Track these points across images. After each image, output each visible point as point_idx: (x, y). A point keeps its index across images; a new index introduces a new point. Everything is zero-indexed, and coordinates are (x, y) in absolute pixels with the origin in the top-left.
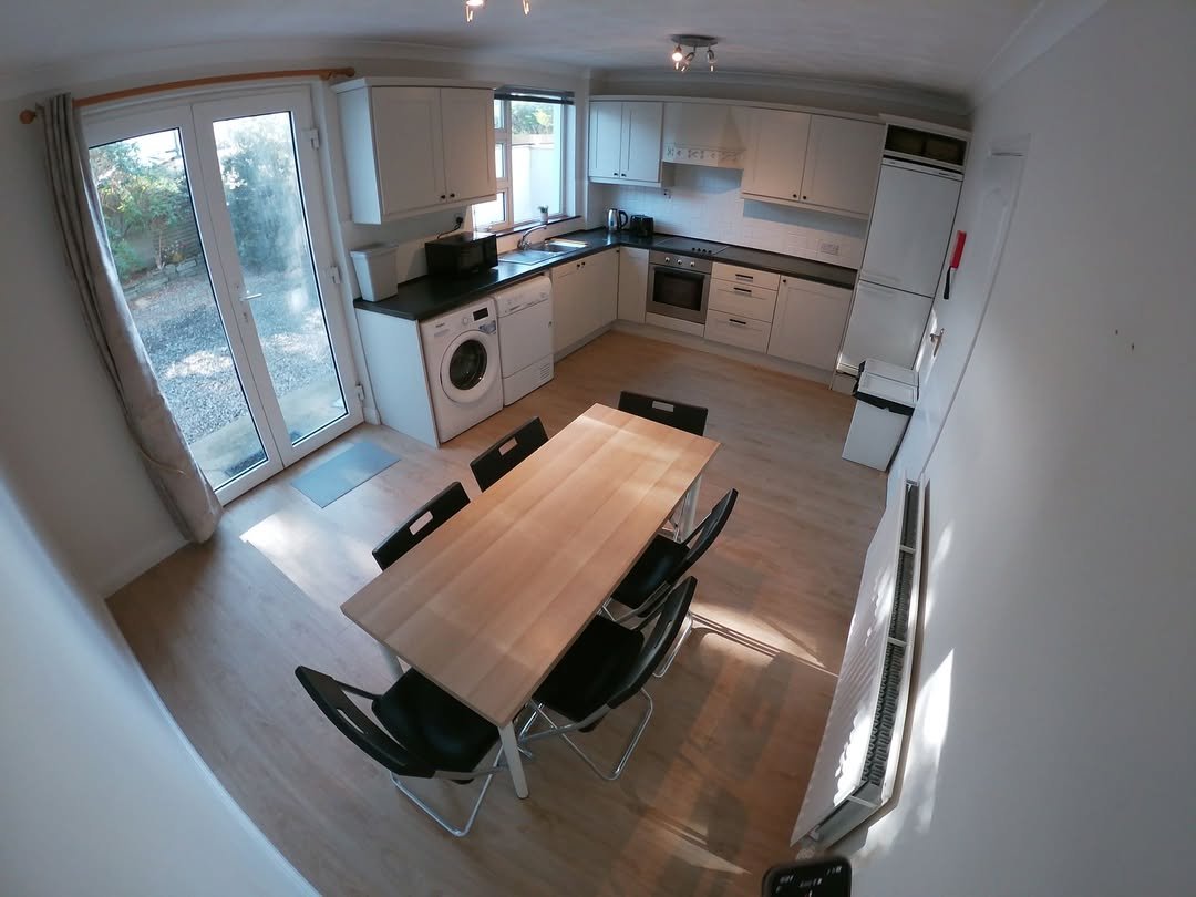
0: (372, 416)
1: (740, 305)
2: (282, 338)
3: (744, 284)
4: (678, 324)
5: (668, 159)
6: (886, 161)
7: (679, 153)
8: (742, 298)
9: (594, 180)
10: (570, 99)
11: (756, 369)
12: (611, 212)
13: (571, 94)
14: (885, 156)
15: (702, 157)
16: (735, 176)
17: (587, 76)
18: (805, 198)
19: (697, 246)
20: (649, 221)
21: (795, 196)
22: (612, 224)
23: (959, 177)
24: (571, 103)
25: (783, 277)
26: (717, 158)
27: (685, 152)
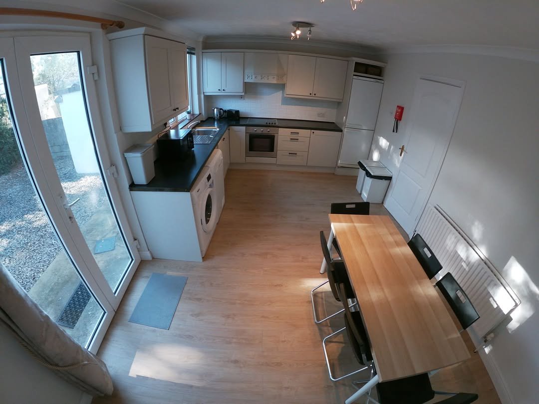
0: (147, 255)
1: (294, 146)
2: (30, 217)
3: (294, 136)
4: (264, 160)
5: (246, 80)
6: (355, 77)
7: (256, 77)
8: (295, 143)
9: (205, 94)
10: (193, 52)
11: (303, 173)
12: (216, 109)
13: (193, 49)
14: (354, 75)
15: (268, 79)
16: (282, 87)
17: (201, 39)
18: (315, 94)
19: (268, 121)
20: (237, 112)
21: (311, 94)
22: (217, 115)
23: (382, 81)
24: (194, 54)
25: (313, 131)
26: (275, 79)
27: (259, 77)
